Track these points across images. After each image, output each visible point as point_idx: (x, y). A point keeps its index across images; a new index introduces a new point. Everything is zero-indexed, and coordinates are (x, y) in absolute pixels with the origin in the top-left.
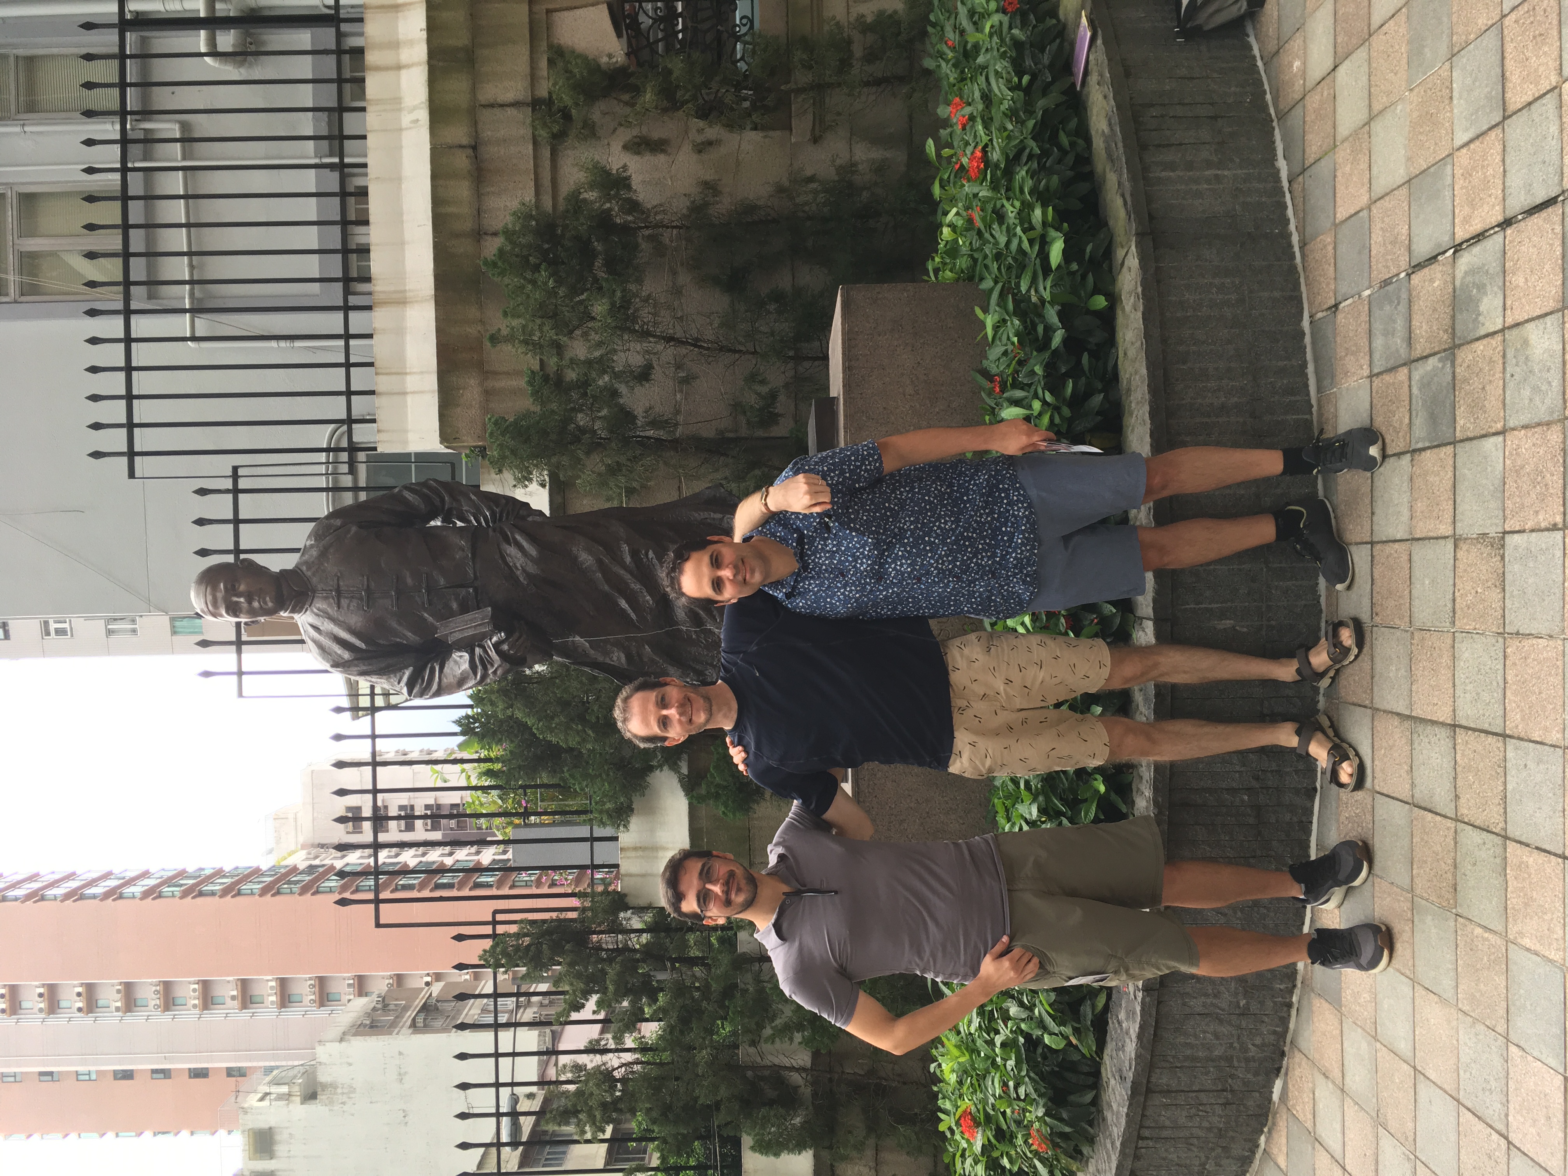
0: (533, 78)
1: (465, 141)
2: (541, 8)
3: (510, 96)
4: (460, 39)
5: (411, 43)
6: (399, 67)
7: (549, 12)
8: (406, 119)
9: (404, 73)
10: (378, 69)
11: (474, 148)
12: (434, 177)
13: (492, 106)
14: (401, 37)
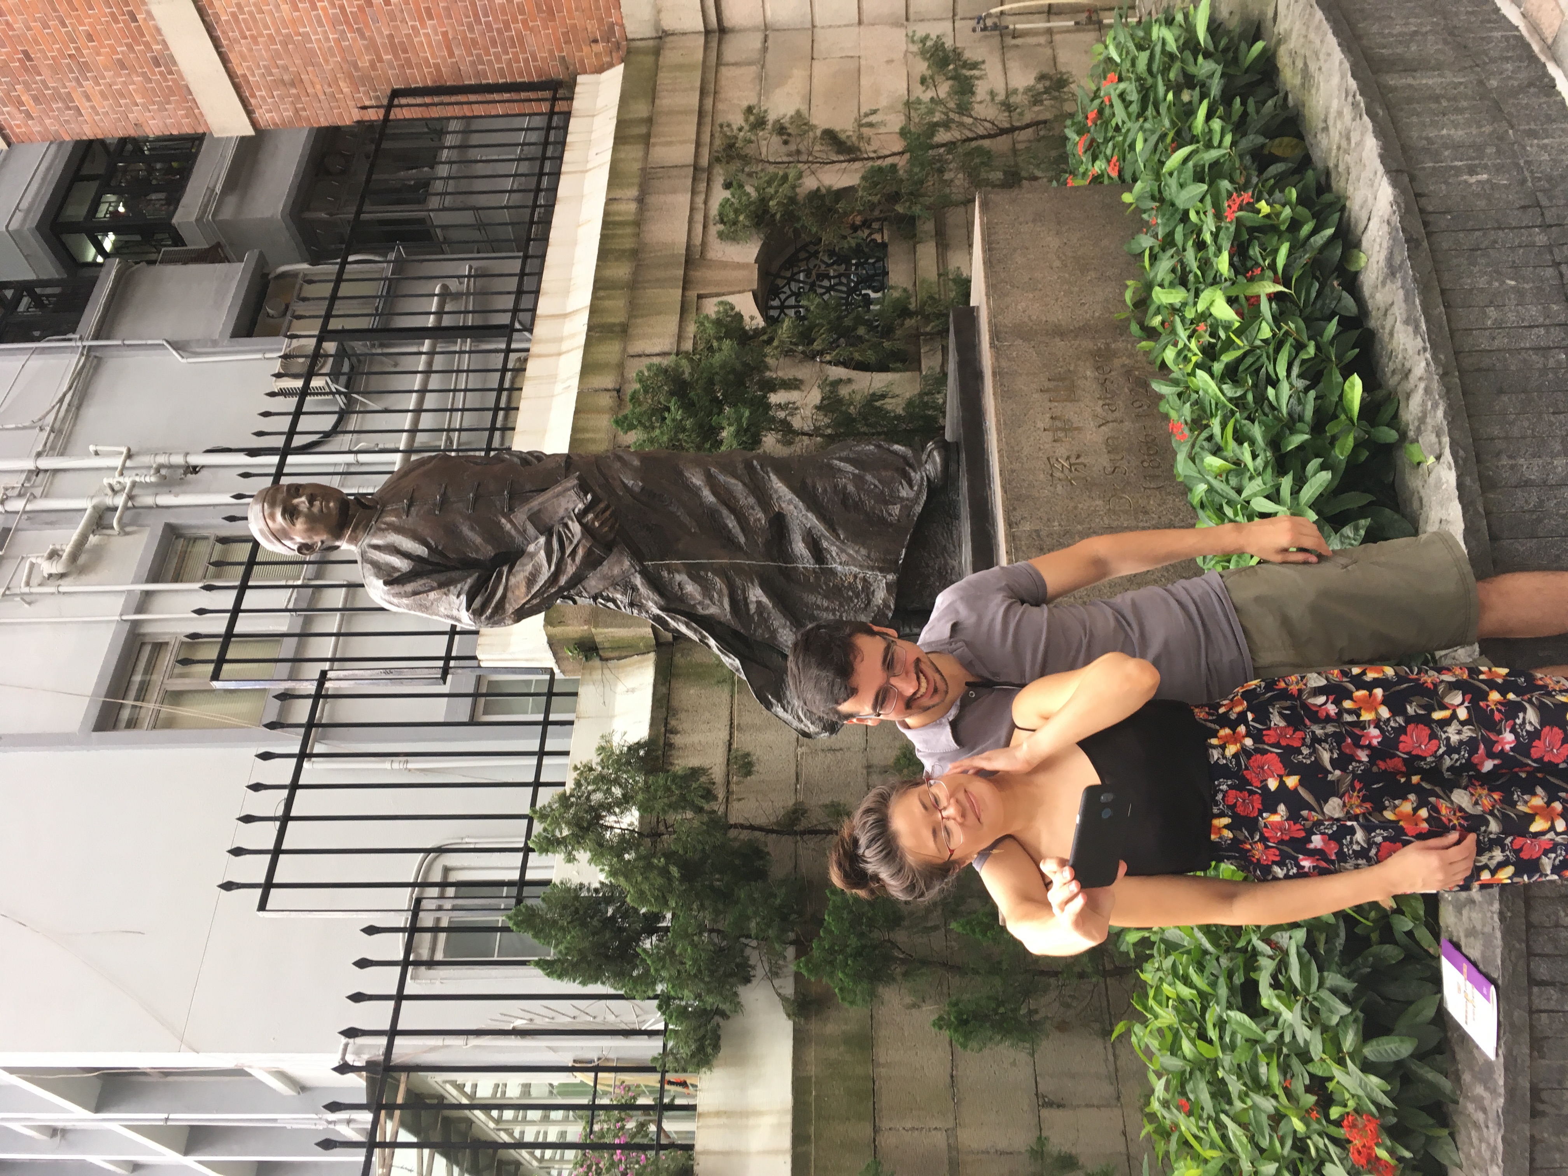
0: (680, 337)
1: (610, 386)
2: (692, 294)
3: (657, 349)
4: (618, 318)
5: (573, 336)
6: (559, 354)
7: (700, 297)
8: (558, 388)
9: (563, 357)
10: (539, 356)
11: (618, 391)
12: (577, 412)
13: (640, 356)
14: (565, 333)
